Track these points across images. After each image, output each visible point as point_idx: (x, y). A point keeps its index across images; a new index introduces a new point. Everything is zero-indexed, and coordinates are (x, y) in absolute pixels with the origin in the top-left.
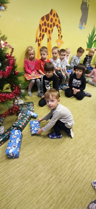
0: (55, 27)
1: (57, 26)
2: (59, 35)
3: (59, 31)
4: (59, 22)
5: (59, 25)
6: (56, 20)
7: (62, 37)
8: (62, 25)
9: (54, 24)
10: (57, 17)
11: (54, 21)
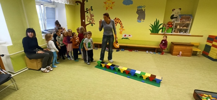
0: (118, 24)
1: (119, 23)
2: (121, 27)
3: (121, 25)
4: (120, 21)
5: (120, 22)
6: (118, 21)
7: (123, 27)
8: (122, 22)
9: (117, 23)
10: (119, 19)
11: (117, 21)
